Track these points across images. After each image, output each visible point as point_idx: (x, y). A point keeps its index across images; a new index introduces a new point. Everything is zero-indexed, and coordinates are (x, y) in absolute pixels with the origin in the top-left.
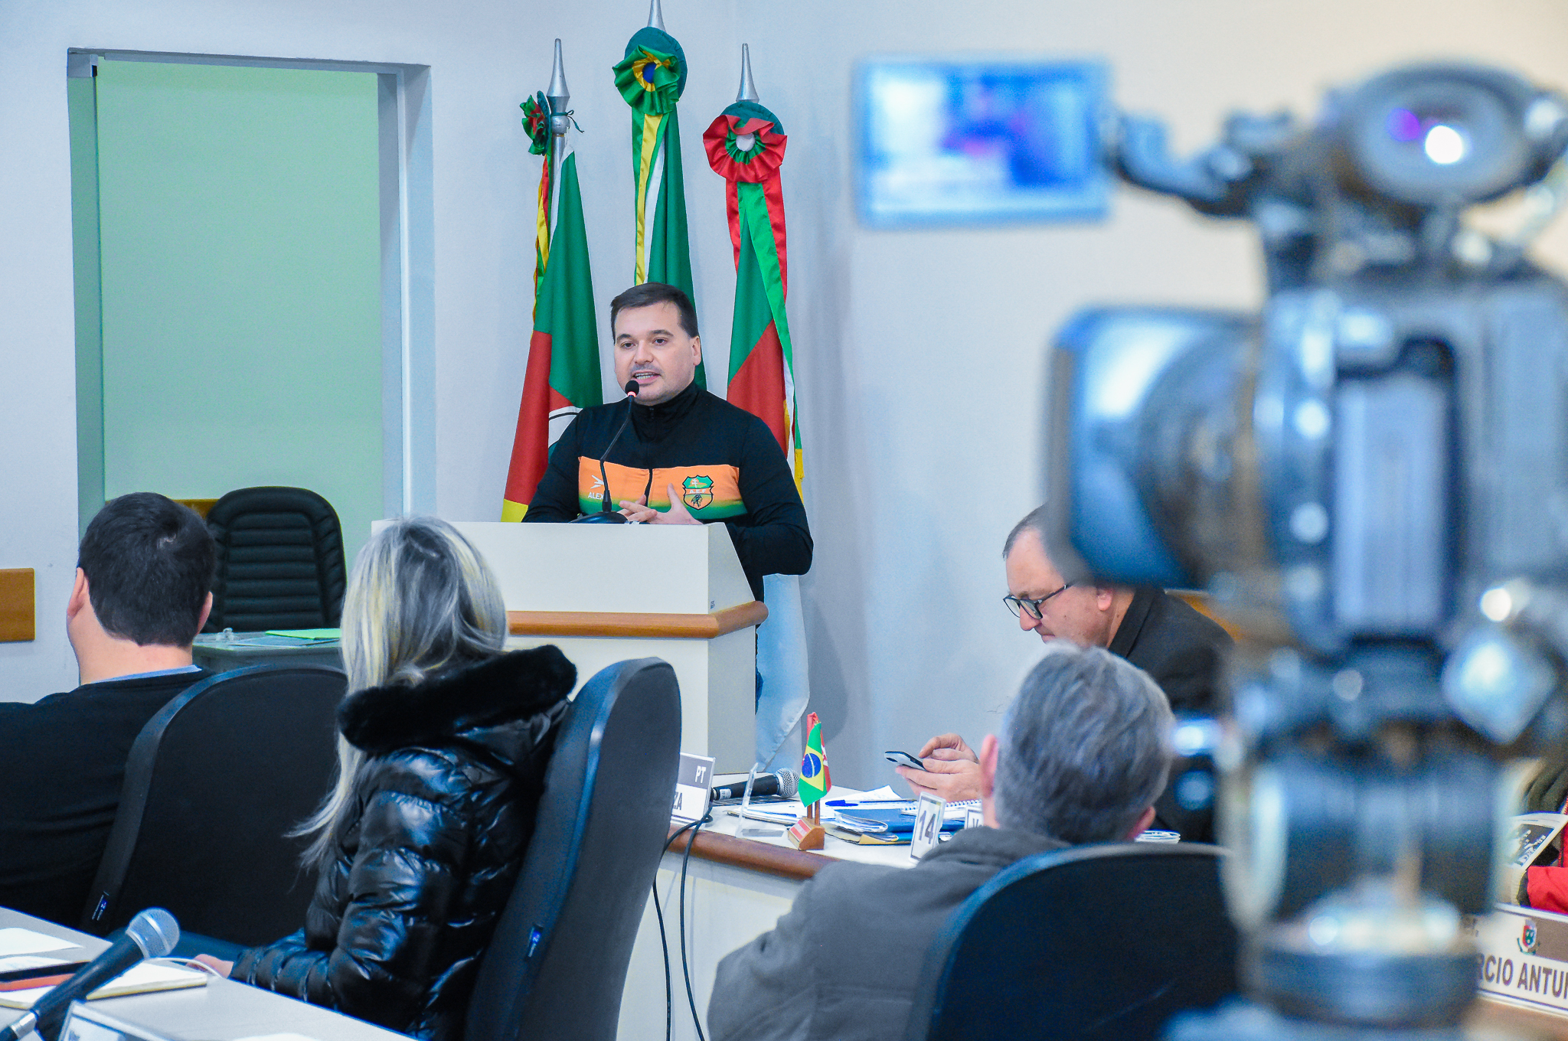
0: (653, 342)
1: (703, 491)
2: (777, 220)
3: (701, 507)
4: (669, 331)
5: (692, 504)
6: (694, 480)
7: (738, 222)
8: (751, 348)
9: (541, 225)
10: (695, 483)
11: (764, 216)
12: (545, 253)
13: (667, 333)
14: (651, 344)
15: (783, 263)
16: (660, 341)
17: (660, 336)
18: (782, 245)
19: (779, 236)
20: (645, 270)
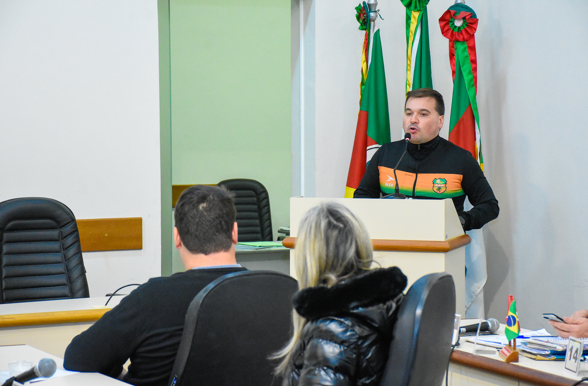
0: (421, 115)
1: (442, 185)
2: (473, 58)
3: (440, 193)
4: (429, 110)
5: (436, 191)
6: (438, 180)
7: (454, 59)
8: (460, 118)
9: (364, 62)
10: (439, 182)
11: (467, 56)
12: (365, 75)
13: (428, 111)
14: (419, 115)
15: (475, 78)
16: (424, 115)
17: (424, 112)
18: (475, 70)
19: (474, 66)
20: (411, 82)
